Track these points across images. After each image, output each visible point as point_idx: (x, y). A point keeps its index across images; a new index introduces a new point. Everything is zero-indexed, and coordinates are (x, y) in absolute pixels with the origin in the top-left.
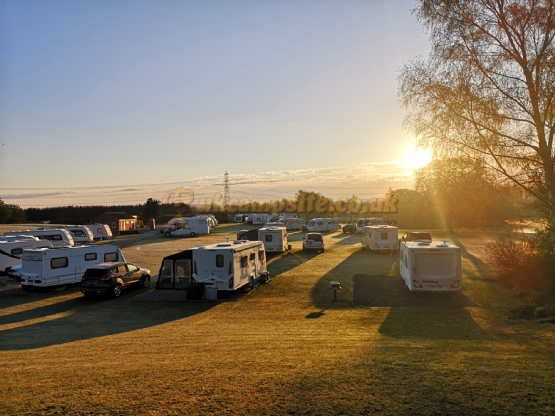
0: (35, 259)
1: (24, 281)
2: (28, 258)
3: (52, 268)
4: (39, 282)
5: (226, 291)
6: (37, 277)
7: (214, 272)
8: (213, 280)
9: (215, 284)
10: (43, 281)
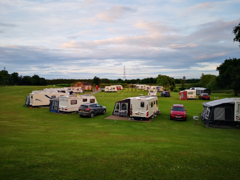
0: (65, 100)
1: (60, 109)
2: (61, 100)
3: (71, 104)
4: (66, 110)
5: (145, 117)
6: (66, 107)
7: (140, 109)
8: (139, 112)
9: (140, 114)
10: (68, 110)
